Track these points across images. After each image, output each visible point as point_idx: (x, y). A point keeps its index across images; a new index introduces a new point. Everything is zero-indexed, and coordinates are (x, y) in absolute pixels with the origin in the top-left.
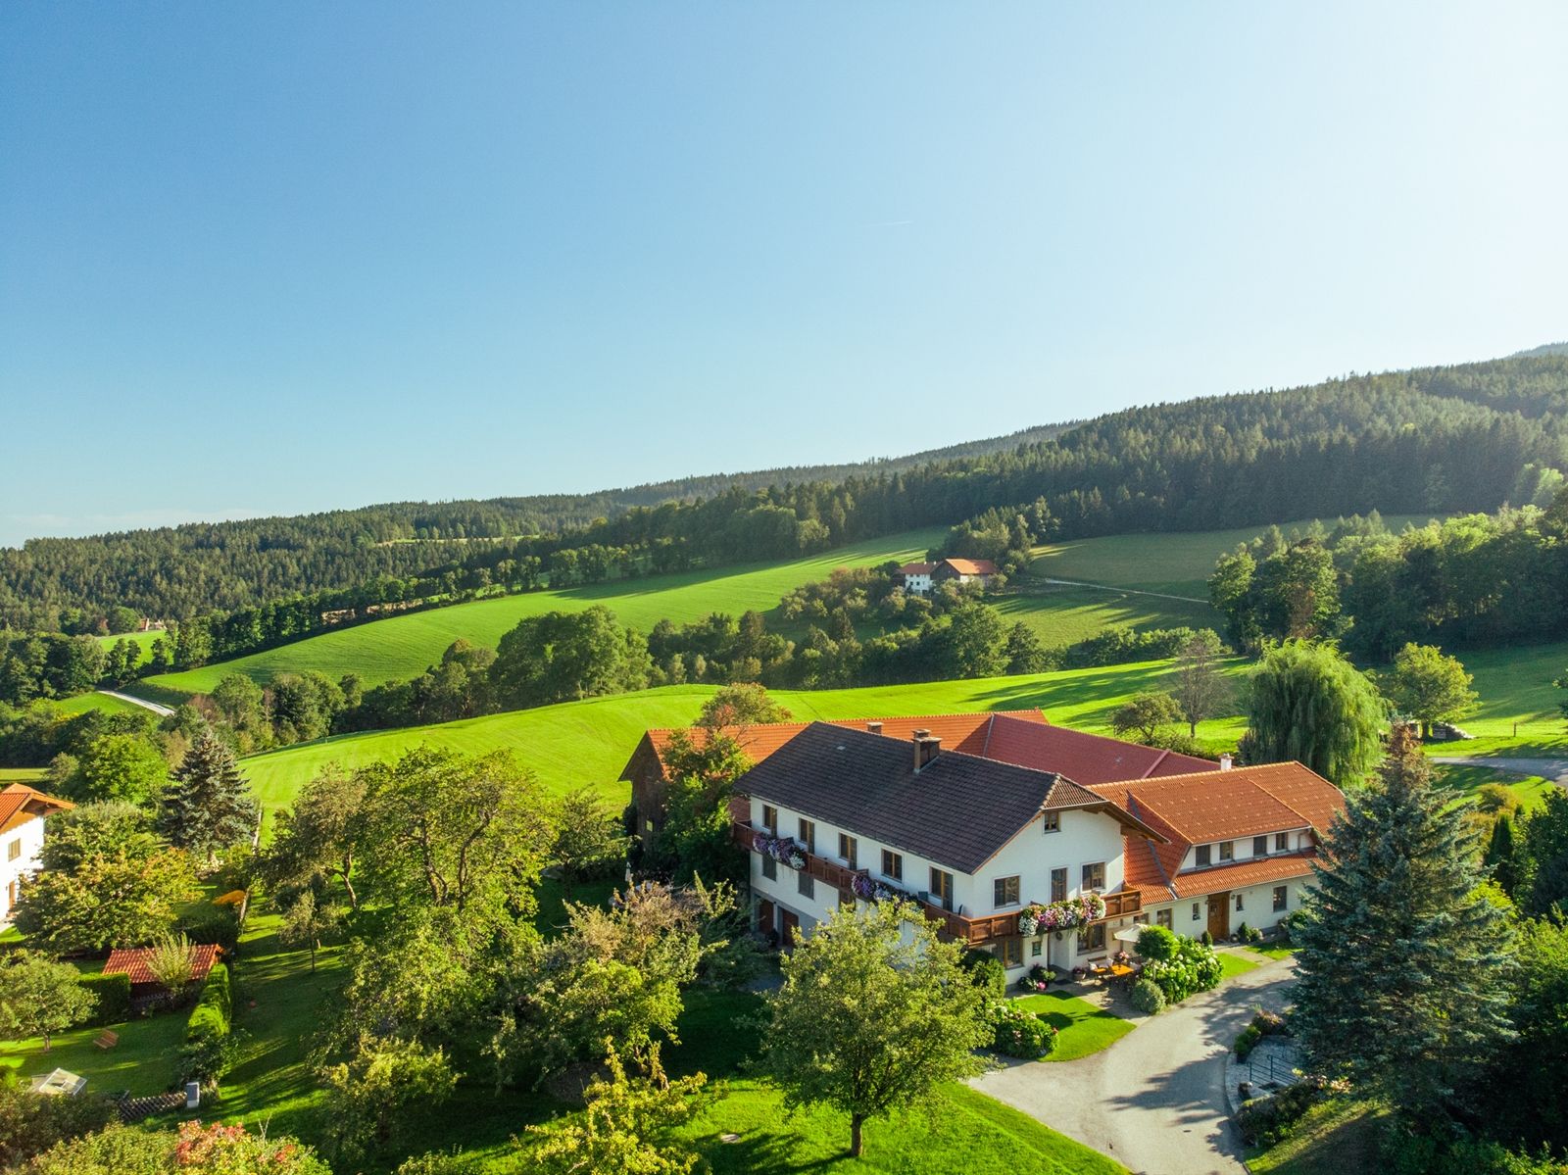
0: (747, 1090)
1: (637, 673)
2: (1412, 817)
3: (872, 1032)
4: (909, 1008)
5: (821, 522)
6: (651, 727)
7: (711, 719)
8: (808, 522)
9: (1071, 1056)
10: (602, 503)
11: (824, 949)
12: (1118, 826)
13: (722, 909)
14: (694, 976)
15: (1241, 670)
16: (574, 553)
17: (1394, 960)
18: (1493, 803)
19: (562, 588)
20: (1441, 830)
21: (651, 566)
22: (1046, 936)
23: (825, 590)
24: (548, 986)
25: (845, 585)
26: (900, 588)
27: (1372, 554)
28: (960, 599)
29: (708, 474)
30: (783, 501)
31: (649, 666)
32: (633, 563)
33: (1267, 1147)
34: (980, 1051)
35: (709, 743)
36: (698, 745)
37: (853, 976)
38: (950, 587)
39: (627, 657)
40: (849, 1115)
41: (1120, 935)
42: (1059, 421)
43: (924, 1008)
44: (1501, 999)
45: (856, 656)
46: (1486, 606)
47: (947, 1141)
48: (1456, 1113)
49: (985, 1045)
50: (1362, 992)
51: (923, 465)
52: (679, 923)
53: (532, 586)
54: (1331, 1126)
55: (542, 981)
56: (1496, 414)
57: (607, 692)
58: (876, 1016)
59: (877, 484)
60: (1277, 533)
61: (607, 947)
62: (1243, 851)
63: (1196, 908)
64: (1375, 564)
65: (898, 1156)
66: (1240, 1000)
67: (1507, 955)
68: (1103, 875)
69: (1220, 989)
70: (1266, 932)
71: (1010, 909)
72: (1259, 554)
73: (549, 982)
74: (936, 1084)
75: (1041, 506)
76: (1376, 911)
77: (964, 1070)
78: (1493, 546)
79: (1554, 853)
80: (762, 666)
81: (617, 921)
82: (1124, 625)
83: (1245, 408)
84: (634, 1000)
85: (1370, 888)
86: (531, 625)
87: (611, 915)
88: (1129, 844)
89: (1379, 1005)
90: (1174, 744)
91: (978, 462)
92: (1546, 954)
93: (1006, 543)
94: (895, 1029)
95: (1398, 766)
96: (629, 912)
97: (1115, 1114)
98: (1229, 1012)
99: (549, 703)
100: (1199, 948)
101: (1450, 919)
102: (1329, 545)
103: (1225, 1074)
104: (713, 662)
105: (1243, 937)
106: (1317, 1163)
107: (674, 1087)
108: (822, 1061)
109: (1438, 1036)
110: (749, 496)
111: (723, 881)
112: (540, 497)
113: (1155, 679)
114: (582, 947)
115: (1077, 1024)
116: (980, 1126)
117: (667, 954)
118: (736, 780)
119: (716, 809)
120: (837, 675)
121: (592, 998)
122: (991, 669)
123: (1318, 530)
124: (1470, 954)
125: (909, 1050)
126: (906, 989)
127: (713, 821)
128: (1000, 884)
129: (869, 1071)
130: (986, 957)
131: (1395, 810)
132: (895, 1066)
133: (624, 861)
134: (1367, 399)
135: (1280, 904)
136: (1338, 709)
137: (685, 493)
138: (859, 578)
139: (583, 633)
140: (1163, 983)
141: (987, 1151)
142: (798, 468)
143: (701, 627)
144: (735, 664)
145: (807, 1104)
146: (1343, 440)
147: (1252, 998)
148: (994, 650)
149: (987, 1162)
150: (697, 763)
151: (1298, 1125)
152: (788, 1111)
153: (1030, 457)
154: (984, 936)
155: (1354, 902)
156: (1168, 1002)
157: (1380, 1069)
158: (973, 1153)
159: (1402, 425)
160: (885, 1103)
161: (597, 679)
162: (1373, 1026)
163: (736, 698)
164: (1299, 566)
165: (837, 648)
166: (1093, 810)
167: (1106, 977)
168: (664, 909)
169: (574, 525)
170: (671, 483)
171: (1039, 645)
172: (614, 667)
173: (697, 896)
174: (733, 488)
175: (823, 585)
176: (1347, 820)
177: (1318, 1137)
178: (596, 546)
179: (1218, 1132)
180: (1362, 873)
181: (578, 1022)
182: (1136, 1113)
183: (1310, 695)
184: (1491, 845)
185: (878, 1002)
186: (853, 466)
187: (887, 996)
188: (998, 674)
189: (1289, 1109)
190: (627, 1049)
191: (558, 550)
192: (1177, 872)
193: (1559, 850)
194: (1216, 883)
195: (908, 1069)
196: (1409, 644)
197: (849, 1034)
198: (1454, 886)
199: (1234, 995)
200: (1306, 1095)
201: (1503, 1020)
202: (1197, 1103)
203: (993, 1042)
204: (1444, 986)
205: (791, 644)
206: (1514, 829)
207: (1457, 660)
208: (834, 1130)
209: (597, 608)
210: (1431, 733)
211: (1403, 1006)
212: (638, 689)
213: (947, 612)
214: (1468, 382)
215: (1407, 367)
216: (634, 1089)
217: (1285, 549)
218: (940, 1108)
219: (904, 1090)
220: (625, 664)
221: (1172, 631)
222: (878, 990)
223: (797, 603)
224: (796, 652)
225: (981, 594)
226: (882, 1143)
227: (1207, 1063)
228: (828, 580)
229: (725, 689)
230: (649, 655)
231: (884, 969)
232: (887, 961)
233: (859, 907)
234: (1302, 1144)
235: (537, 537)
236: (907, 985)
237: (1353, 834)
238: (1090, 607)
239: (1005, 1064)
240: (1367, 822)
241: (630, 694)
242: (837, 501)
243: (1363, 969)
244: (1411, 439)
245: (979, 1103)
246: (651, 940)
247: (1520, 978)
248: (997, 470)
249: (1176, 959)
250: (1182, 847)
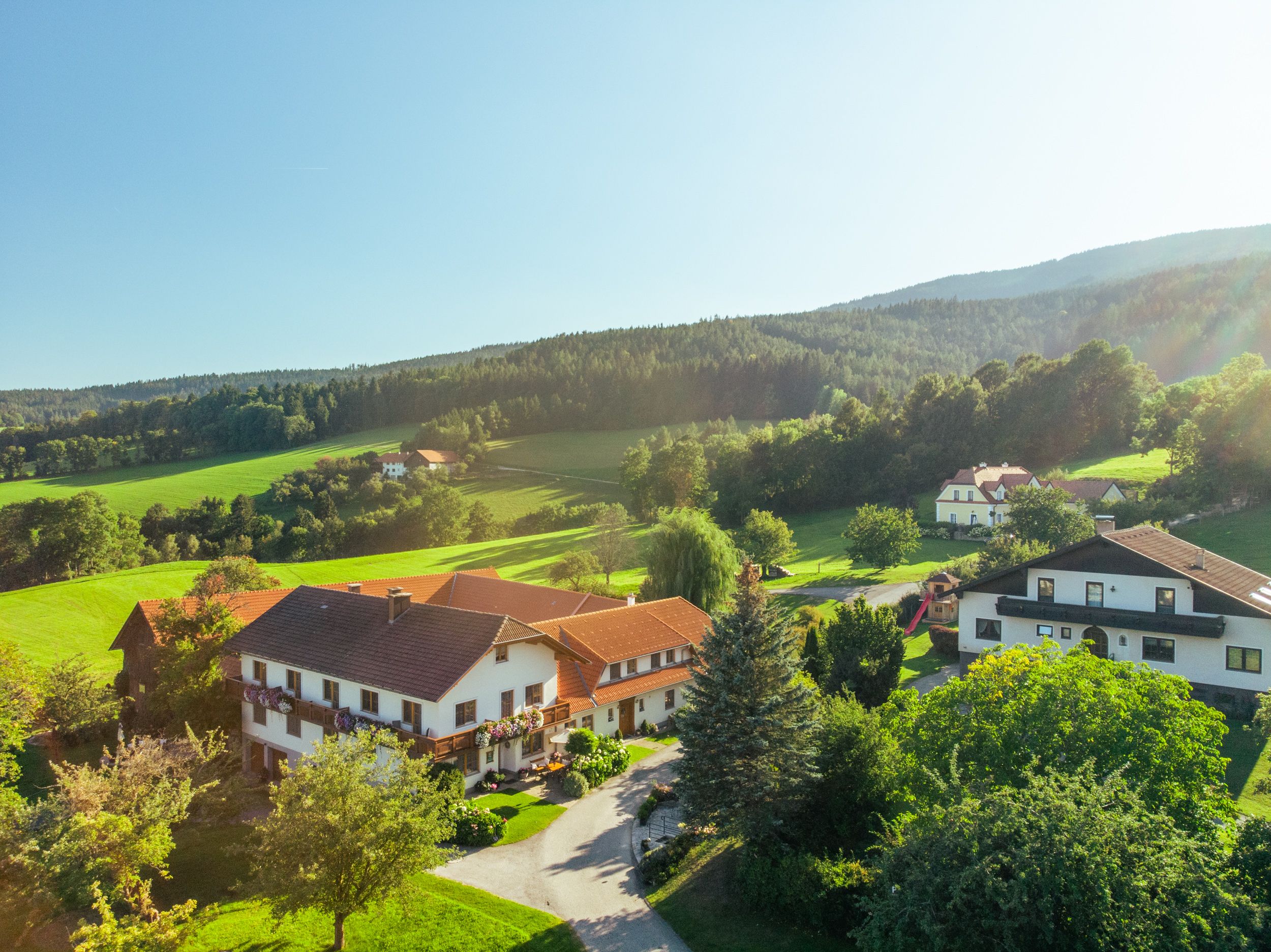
0: (239, 910)
1: (130, 553)
2: (755, 628)
3: (352, 841)
4: (383, 815)
5: (306, 418)
6: (141, 599)
7: (202, 589)
8: (295, 417)
9: (517, 839)
10: (92, 397)
11: (309, 776)
12: (551, 653)
13: (213, 753)
14: (185, 816)
15: (643, 532)
16: (62, 444)
17: (745, 733)
18: (806, 619)
19: (49, 476)
20: (773, 635)
21: (143, 455)
22: (497, 746)
23: (311, 476)
24: (33, 844)
25: (328, 471)
26: (378, 474)
27: (728, 447)
28: (430, 483)
29: (200, 373)
30: (271, 399)
31: (142, 546)
32: (125, 453)
33: (661, 883)
34: (444, 844)
35: (200, 610)
36: (190, 612)
37: (335, 796)
38: (420, 473)
39: (119, 538)
40: (332, 916)
41: (554, 739)
42: (507, 342)
43: (397, 815)
44: (812, 752)
45: (339, 532)
46: (801, 483)
47: (417, 923)
48: (783, 837)
49: (448, 838)
50: (725, 759)
51: (396, 372)
52: (170, 771)
53: (16, 475)
54: (704, 861)
55: (25, 841)
56: (806, 350)
57: (98, 572)
58: (356, 827)
59: (357, 387)
60: (666, 432)
61: (97, 800)
62: (644, 665)
63: (610, 713)
64: (731, 454)
65: (377, 943)
66: (642, 779)
67: (817, 721)
68: (542, 692)
69: (628, 773)
70: (660, 726)
71: (468, 727)
72: (653, 447)
73: (33, 841)
74: (408, 877)
75: (494, 409)
76: (732, 699)
77: (431, 861)
78: (805, 441)
79: (843, 650)
80: (253, 543)
81: (107, 775)
82: (558, 502)
83: (643, 338)
84: (124, 846)
85: (729, 682)
86: (15, 511)
87: (100, 771)
88: (561, 667)
89: (735, 767)
90: (594, 589)
91: (443, 371)
92: (839, 718)
93: (467, 437)
94: (373, 835)
95: (746, 593)
96: (119, 767)
97: (551, 878)
98: (635, 789)
99: (36, 584)
100: (613, 743)
101: (780, 700)
102: (701, 440)
103: (631, 835)
104: (206, 541)
105: (645, 731)
106: (694, 890)
107: (164, 917)
108: (307, 871)
109: (773, 784)
110: (240, 394)
111: (214, 729)
112: (25, 390)
113: (581, 541)
114: (70, 802)
115: (522, 813)
116: (446, 906)
117: (158, 799)
118: (227, 642)
119: (208, 667)
120: (322, 549)
121: (80, 849)
122: (455, 539)
123: (694, 431)
124: (791, 723)
125: (385, 851)
126: (381, 801)
127: (205, 678)
128: (460, 708)
129: (350, 874)
130: (448, 768)
131: (744, 624)
132: (373, 867)
133: (117, 721)
134: (726, 335)
135: (670, 704)
136: (708, 558)
137: (178, 390)
138: (342, 466)
139: (71, 517)
140: (586, 772)
141: (451, 925)
142: (285, 371)
143: (195, 511)
144: (227, 541)
145: (294, 912)
146: (711, 364)
147: (651, 776)
148: (458, 524)
149: (451, 934)
150: (190, 627)
151: (683, 863)
152: (276, 921)
153: (485, 369)
154: (447, 752)
155: (718, 694)
156: (590, 787)
157: (735, 814)
158: (439, 929)
159: (749, 355)
160: (364, 900)
161: (87, 559)
162: (731, 783)
163: (227, 570)
164: (681, 455)
165: (323, 526)
166: (533, 641)
167: (544, 773)
168: (156, 760)
169: (62, 418)
170: (163, 381)
171: (493, 519)
172: (106, 548)
173: (189, 744)
174: (224, 386)
175: (310, 471)
176: (714, 634)
177: (695, 870)
178: (86, 437)
179: (627, 879)
180: (723, 671)
181: (64, 874)
182: (569, 875)
183: (689, 548)
184: (805, 649)
185: (357, 814)
186: (335, 371)
187: (365, 809)
188: (461, 542)
189: (676, 853)
190: (118, 892)
191: (45, 441)
192: (596, 686)
193: (846, 648)
194: (624, 691)
195: (384, 867)
196: (753, 510)
197: (332, 845)
198: (782, 676)
199: (638, 776)
200: (688, 841)
201: (813, 767)
202: (612, 860)
203: (455, 834)
204: (776, 747)
205: (280, 523)
206: (819, 635)
207: (783, 520)
208: (319, 932)
209: (86, 494)
210: (767, 573)
211: (751, 765)
212: (131, 567)
213: (418, 494)
214: (789, 326)
215: (751, 314)
216: (124, 927)
217: (672, 444)
218: (412, 895)
219: (380, 886)
220: (118, 544)
221: (592, 505)
222: (357, 804)
223: (285, 488)
224: (285, 530)
225: (447, 479)
226: (362, 934)
227: (619, 829)
228: (313, 467)
229: (216, 563)
230: (142, 536)
231: (362, 786)
232: (364, 780)
233: (340, 737)
234: (684, 878)
235: (22, 428)
236: (382, 797)
237: (716, 643)
238: (532, 489)
239: (465, 852)
240: (727, 634)
241: (123, 572)
242: (321, 399)
243: (725, 742)
244: (754, 365)
245: (444, 887)
246: (142, 789)
247: (823, 736)
248: (458, 379)
249: (596, 753)
250: (600, 666)
